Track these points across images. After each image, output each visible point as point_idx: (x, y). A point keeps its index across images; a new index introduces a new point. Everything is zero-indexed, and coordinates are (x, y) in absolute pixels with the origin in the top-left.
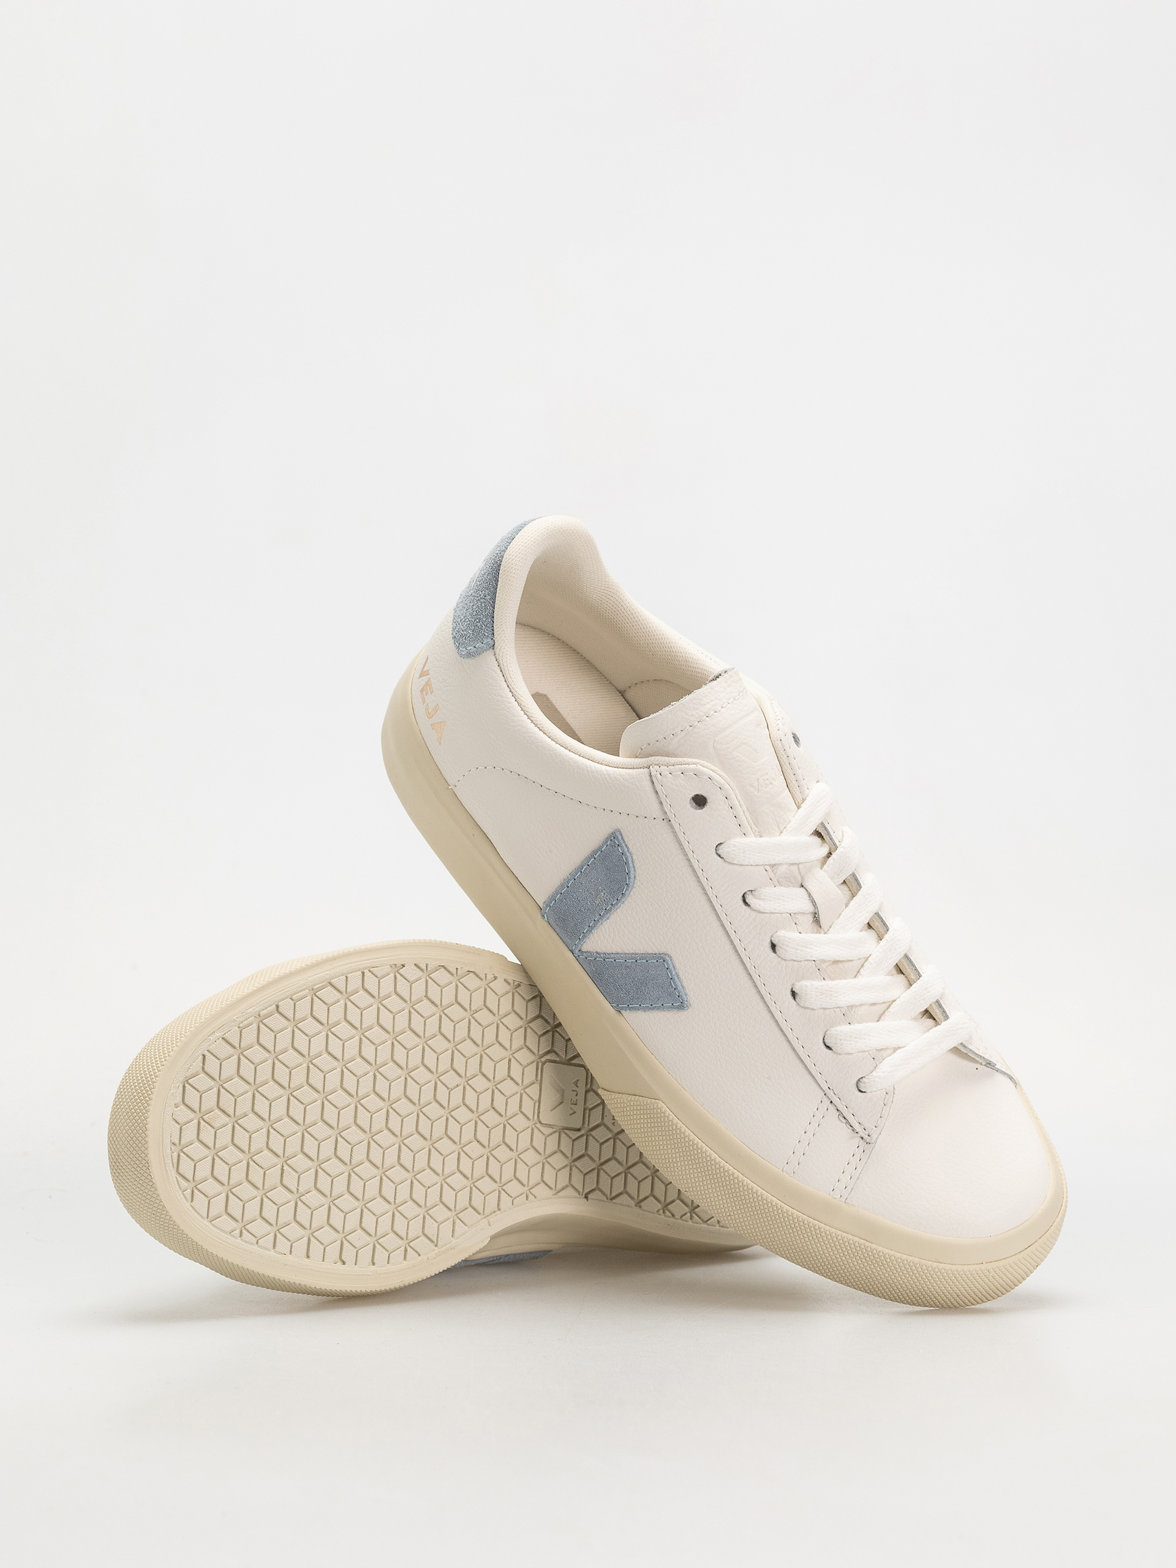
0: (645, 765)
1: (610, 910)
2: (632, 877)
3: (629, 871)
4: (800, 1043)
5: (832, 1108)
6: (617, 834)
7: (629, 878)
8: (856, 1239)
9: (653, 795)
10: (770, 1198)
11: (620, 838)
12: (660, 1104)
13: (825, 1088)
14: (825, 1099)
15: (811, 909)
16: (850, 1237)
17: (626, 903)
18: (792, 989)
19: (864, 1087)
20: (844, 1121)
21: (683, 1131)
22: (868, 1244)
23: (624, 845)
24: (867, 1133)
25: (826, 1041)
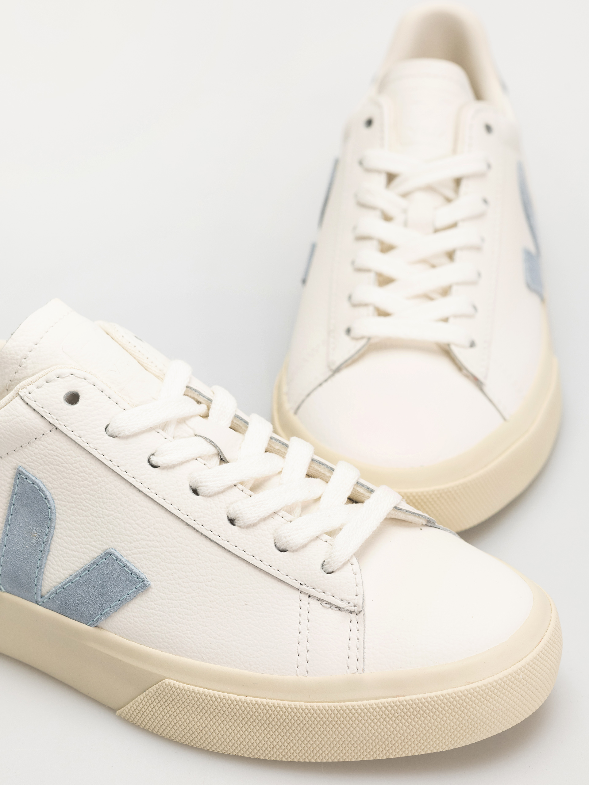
0: (15, 395)
1: (47, 541)
2: (50, 499)
3: (46, 496)
4: (257, 558)
5: (313, 601)
6: (20, 469)
7: (49, 501)
8: (389, 700)
9: (33, 414)
10: (298, 705)
11: (24, 472)
12: (167, 681)
13: (297, 586)
14: (303, 597)
15: (213, 450)
16: (383, 700)
17: (57, 526)
18: (228, 517)
19: (330, 567)
20: (328, 606)
21: (197, 692)
22: (401, 699)
23: (30, 475)
24: (352, 604)
25: (278, 545)
